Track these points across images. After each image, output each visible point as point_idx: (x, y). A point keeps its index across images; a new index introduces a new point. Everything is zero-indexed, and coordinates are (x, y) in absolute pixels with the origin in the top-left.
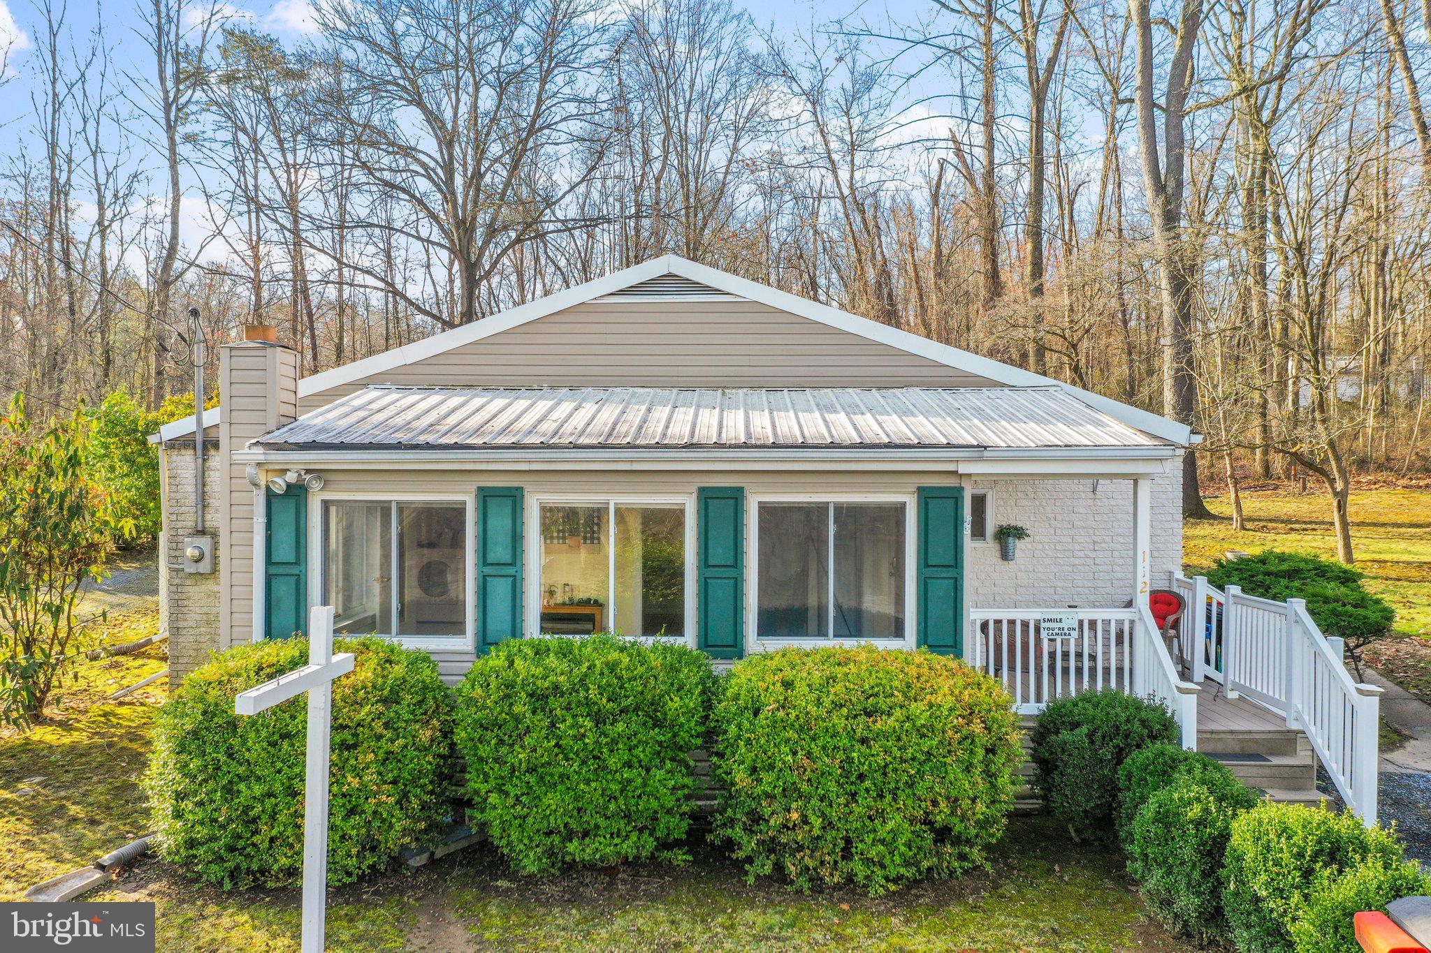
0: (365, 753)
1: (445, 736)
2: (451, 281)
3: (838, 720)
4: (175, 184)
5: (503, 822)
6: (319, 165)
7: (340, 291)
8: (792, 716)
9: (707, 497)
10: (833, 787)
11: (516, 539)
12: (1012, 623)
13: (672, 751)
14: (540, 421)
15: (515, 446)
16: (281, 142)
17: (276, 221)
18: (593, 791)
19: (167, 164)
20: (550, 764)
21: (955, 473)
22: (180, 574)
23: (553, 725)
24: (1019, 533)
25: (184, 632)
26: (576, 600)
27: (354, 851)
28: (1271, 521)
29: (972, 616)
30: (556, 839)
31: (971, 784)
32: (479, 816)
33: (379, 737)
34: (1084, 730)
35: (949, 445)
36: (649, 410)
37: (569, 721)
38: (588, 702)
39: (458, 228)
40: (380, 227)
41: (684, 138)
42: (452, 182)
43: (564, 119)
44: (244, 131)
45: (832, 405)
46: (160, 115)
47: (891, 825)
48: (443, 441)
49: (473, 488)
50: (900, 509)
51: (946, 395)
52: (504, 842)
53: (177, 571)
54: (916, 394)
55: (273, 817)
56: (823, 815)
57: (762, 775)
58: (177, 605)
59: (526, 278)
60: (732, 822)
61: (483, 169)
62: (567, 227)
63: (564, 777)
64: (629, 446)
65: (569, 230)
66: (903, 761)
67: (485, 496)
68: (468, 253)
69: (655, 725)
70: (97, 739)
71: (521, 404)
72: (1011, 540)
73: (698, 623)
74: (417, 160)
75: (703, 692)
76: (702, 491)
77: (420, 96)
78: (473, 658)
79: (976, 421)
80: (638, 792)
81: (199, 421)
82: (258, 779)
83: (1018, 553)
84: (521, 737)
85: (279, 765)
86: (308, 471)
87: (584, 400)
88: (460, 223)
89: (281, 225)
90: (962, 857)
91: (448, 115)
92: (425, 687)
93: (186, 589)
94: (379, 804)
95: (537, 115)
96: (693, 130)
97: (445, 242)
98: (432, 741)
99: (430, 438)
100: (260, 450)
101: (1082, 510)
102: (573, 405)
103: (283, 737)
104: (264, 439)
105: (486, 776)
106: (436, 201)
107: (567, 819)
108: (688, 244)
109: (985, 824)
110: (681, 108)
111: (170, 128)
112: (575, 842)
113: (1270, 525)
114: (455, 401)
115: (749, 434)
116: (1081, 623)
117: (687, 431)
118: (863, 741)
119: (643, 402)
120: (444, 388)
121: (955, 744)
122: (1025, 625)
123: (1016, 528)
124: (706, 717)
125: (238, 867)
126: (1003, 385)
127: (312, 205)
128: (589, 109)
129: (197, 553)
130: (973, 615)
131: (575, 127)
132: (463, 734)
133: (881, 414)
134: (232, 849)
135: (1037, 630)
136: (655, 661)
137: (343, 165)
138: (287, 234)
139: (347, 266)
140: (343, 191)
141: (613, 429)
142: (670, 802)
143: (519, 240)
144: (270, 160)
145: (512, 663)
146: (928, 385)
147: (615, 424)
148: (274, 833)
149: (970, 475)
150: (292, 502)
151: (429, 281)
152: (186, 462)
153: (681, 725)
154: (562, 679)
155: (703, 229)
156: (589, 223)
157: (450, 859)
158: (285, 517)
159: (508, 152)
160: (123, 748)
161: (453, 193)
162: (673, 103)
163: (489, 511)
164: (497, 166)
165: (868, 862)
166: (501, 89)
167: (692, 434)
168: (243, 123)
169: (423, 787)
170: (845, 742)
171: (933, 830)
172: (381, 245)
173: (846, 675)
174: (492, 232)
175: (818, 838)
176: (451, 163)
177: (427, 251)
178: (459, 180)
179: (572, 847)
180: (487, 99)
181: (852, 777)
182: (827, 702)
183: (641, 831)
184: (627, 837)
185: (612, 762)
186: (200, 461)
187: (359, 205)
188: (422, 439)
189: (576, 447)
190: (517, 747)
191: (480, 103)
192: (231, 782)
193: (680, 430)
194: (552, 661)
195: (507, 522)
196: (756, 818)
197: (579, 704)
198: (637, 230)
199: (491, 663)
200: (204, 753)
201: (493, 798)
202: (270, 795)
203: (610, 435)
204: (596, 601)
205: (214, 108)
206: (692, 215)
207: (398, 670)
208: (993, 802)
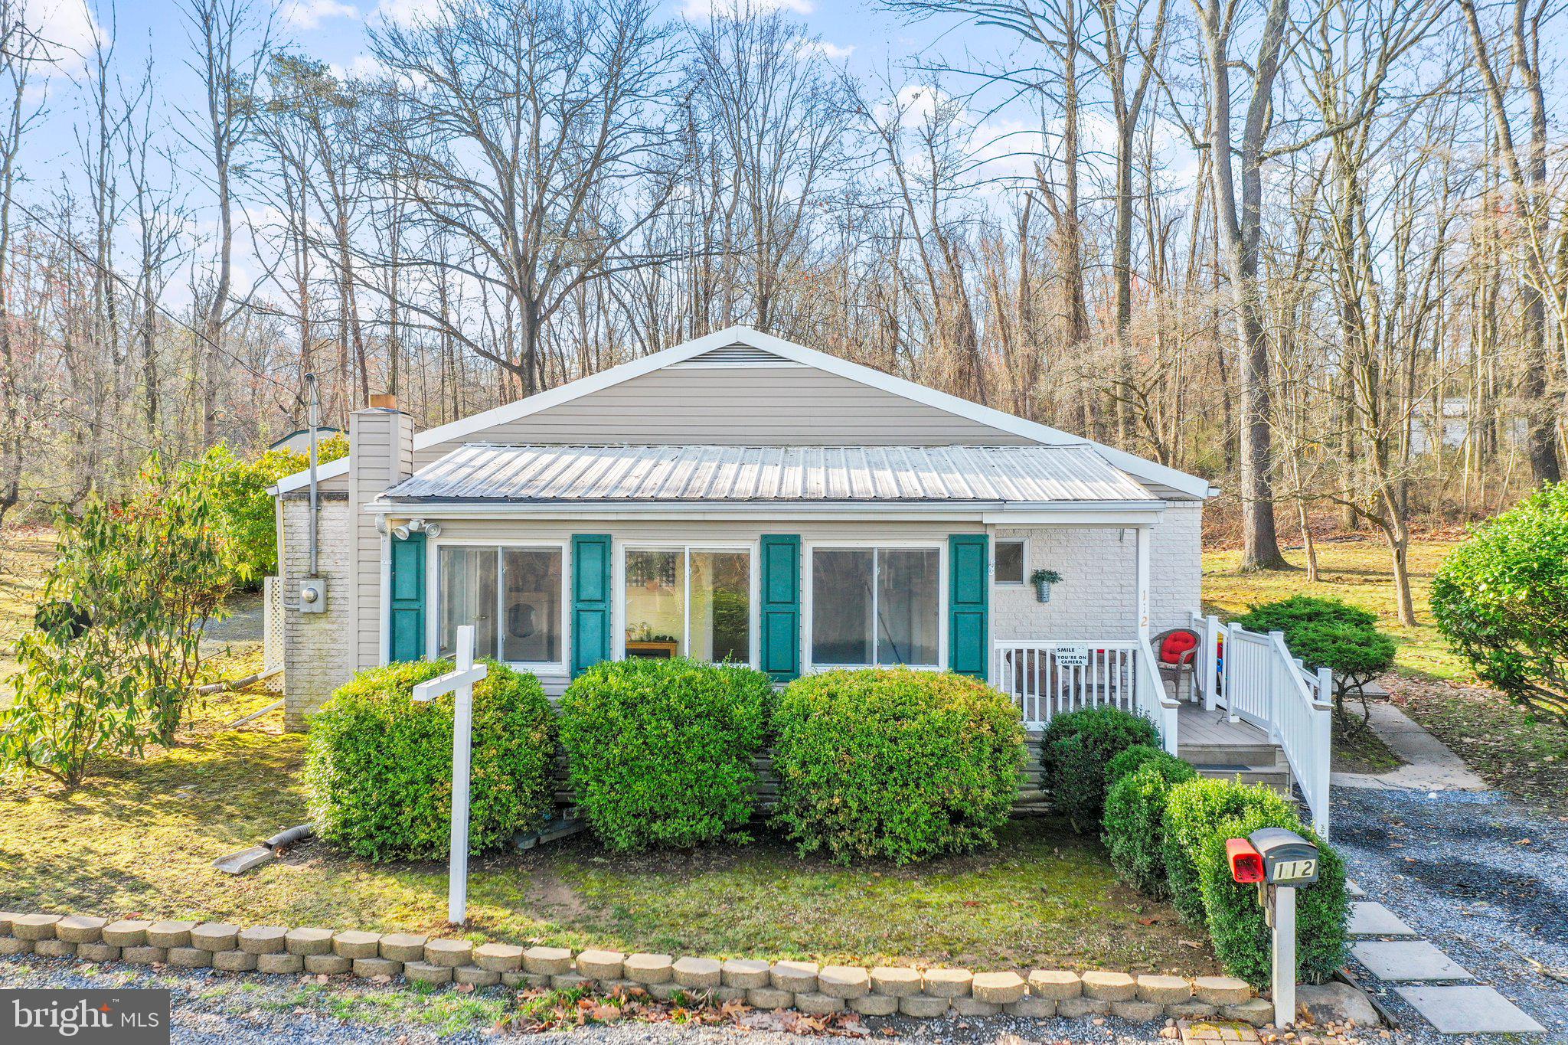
0: (488, 749)
1: (551, 739)
2: (509, 319)
3: (872, 723)
4: (226, 221)
5: (600, 806)
6: (371, 199)
7: (394, 331)
8: (835, 721)
9: (769, 543)
10: (868, 777)
11: (605, 579)
12: (1031, 652)
13: (739, 750)
14: (624, 477)
15: (605, 500)
16: (331, 173)
17: (326, 257)
18: (673, 780)
19: (219, 202)
20: (637, 758)
21: (980, 523)
22: (296, 614)
23: (641, 727)
24: (1052, 577)
25: (298, 666)
26: (653, 636)
27: (480, 829)
28: (1348, 572)
29: (996, 646)
30: (644, 821)
31: (978, 775)
32: (580, 802)
33: (499, 738)
34: (1079, 736)
35: (975, 499)
36: (719, 467)
37: (654, 724)
38: (669, 709)
39: (519, 266)
40: (435, 264)
41: (757, 170)
42: (513, 218)
43: (631, 150)
44: (293, 161)
45: (882, 463)
46: (211, 149)
47: (914, 807)
48: (543, 494)
49: (568, 535)
50: (934, 554)
51: (985, 453)
52: (601, 822)
53: (293, 610)
54: (959, 452)
55: (415, 801)
56: (860, 800)
57: (810, 767)
58: (292, 643)
59: (588, 312)
60: (786, 809)
61: (545, 203)
62: (634, 264)
63: (650, 769)
64: (702, 499)
65: (636, 268)
66: (923, 755)
67: (580, 543)
68: (530, 292)
69: (723, 728)
70: (230, 757)
71: (606, 461)
72: (1045, 583)
73: (761, 651)
74: (477, 195)
75: (763, 704)
76: (764, 537)
77: (479, 126)
78: (568, 681)
79: (1005, 478)
80: (710, 782)
81: (313, 475)
82: (403, 770)
83: (1052, 596)
84: (615, 737)
85: (420, 758)
86: (427, 521)
87: (661, 457)
88: (521, 260)
89: (332, 261)
90: (974, 836)
91: (507, 144)
92: (534, 699)
93: (300, 627)
94: (500, 791)
95: (601, 147)
96: (766, 160)
97: (503, 279)
98: (541, 742)
99: (532, 493)
100: (388, 502)
101: (1110, 557)
102: (652, 462)
103: (423, 736)
104: (390, 493)
105: (586, 768)
106: (493, 235)
107: (652, 803)
108: (760, 281)
109: (993, 809)
110: (754, 140)
111: (221, 163)
112: (659, 823)
113: (1345, 576)
114: (546, 458)
115: (805, 490)
116: (1091, 651)
117: (751, 487)
118: (894, 740)
119: (714, 460)
120: (534, 445)
121: (967, 743)
122: (1043, 654)
123: (1050, 573)
124: (766, 724)
125: (384, 843)
126: (1039, 444)
127: (365, 238)
128: (655, 139)
129: (311, 594)
130: (998, 645)
131: (641, 157)
132: (567, 735)
133: (923, 470)
134: (379, 828)
135: (1053, 658)
136: (724, 677)
137: (395, 198)
138: (338, 270)
139: (403, 305)
140: (396, 226)
141: (688, 485)
142: (735, 790)
143: (582, 278)
144: (321, 194)
145: (606, 679)
146: (972, 443)
147: (689, 480)
148: (415, 813)
149: (993, 525)
150: (414, 547)
151: (487, 321)
152: (300, 513)
153: (745, 729)
154: (648, 690)
155: (776, 264)
156: (656, 261)
157: (553, 844)
158: (407, 559)
159: (571, 185)
160: (256, 764)
161: (514, 229)
162: (745, 136)
163: (583, 556)
164: (560, 200)
165: (897, 838)
166: (566, 119)
167: (756, 490)
168: (289, 150)
169: (533, 779)
170: (877, 740)
171: (949, 811)
172: (435, 280)
173: (880, 688)
174: (555, 268)
175: (856, 820)
176: (512, 197)
177: (484, 287)
178: (519, 213)
179: (656, 827)
180: (550, 128)
181: (884, 769)
182: (863, 708)
183: (712, 816)
184: (701, 820)
185: (688, 757)
186: (314, 511)
187: (414, 239)
188: (524, 493)
189: (657, 500)
190: (611, 745)
191: (542, 135)
192: (380, 773)
193: (745, 487)
194: (639, 676)
195: (598, 565)
196: (806, 808)
197: (662, 710)
198: (707, 265)
199: (588, 679)
200: (357, 750)
201: (593, 786)
202: (412, 782)
203: (685, 489)
204: (671, 638)
205: (262, 137)
206: (765, 252)
207: (513, 685)
208: (1000, 791)
